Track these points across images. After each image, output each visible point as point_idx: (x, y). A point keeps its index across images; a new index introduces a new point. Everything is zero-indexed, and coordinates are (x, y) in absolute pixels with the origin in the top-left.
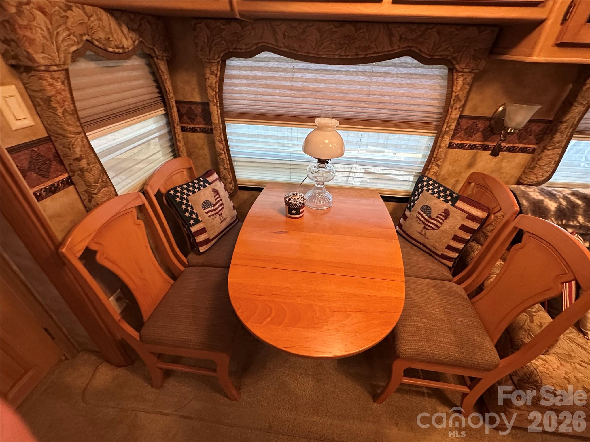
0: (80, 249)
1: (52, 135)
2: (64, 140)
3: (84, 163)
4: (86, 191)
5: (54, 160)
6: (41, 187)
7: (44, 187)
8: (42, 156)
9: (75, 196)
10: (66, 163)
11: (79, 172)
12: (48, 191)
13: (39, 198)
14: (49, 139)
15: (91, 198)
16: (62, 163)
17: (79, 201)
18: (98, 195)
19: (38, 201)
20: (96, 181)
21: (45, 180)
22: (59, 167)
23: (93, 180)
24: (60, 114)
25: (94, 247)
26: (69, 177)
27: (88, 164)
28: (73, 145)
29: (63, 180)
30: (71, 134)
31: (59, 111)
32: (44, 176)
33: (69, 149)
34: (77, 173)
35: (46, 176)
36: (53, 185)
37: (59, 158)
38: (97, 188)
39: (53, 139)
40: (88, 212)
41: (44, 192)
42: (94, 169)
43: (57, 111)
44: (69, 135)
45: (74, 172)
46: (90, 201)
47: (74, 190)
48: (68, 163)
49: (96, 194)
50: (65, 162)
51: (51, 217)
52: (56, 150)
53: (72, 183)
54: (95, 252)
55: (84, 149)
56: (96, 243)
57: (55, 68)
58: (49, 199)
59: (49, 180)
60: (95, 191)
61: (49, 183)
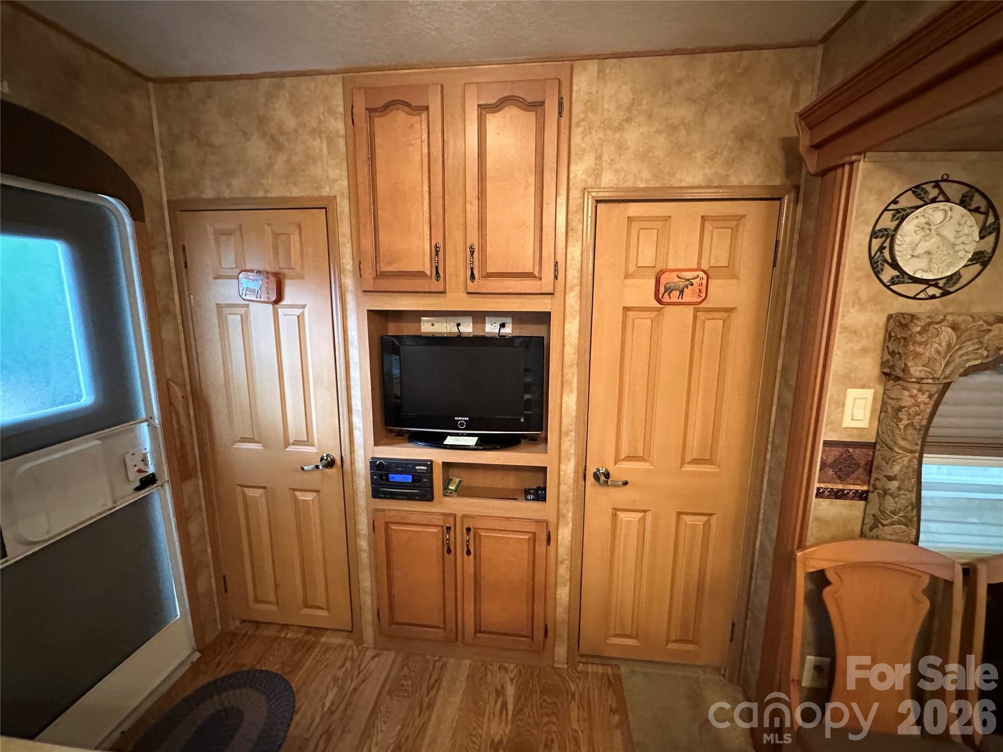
0: (815, 566)
1: (879, 443)
2: (888, 453)
3: (894, 484)
4: (874, 515)
5: (862, 467)
6: (830, 486)
7: (831, 487)
8: (853, 459)
9: (860, 514)
10: (874, 475)
11: (881, 492)
12: (833, 493)
13: (820, 494)
14: (873, 446)
15: (874, 526)
16: (870, 473)
17: (860, 520)
18: (886, 528)
19: (816, 497)
20: (895, 511)
21: (838, 481)
22: (862, 477)
23: (893, 508)
24: (902, 427)
25: (831, 576)
26: (867, 492)
27: (899, 488)
28: (894, 461)
29: (857, 491)
30: (900, 448)
31: (902, 423)
32: (839, 478)
33: (887, 463)
34: (878, 491)
35: (841, 479)
36: (844, 490)
37: (869, 468)
38: (890, 520)
39: (878, 447)
40: (861, 537)
41: (828, 492)
42: (904, 496)
43: (901, 421)
44: (896, 449)
45: (875, 488)
46: (871, 529)
47: (863, 508)
48: (876, 477)
49: (884, 525)
50: (872, 474)
51: (817, 519)
52: (873, 459)
53: (866, 499)
54: (828, 583)
55: (905, 470)
56: (837, 574)
57: (930, 381)
58: (827, 501)
59: (841, 483)
60: (884, 522)
61: (840, 487)
